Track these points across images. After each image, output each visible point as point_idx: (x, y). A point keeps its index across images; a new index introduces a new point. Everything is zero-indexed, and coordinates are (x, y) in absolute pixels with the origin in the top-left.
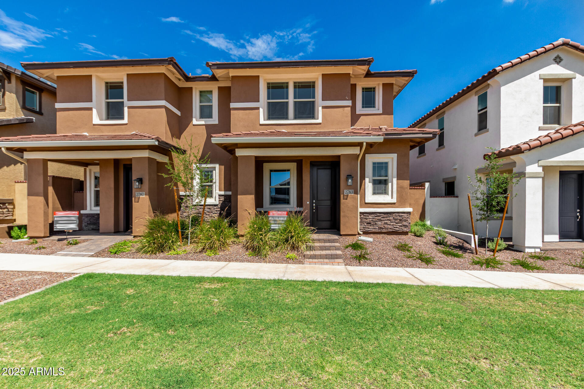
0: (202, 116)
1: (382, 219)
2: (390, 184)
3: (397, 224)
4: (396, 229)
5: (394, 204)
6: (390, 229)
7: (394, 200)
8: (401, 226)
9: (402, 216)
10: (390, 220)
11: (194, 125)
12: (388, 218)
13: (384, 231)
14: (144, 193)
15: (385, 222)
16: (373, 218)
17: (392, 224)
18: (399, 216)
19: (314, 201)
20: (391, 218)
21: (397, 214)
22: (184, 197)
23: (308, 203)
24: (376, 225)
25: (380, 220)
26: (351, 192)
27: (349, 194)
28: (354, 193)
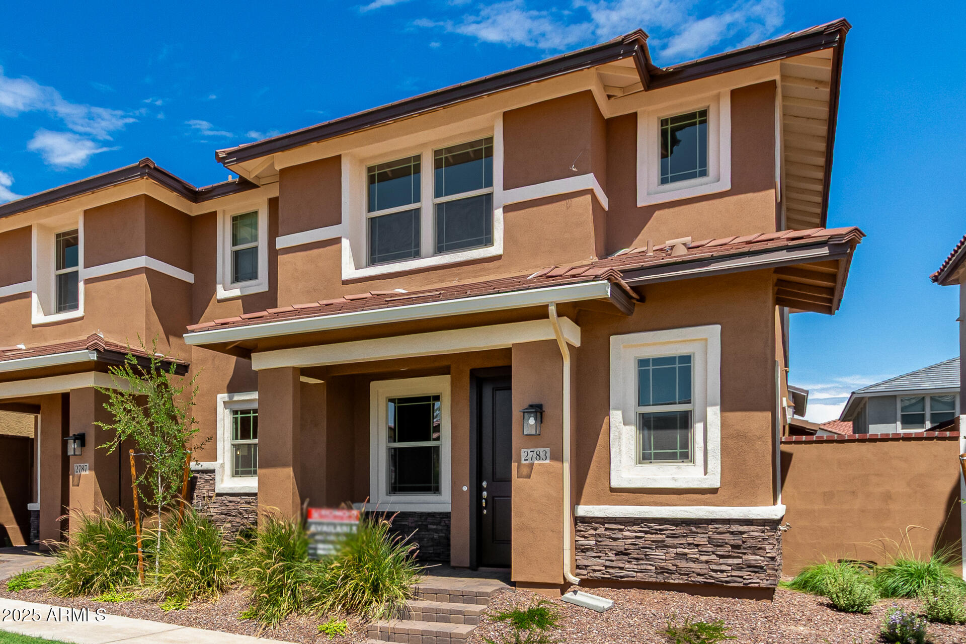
0: (238, 276)
1: (669, 541)
2: (699, 427)
3: (722, 561)
4: (719, 575)
5: (714, 491)
6: (699, 574)
7: (714, 480)
8: (739, 568)
9: (742, 533)
10: (697, 546)
11: (219, 301)
12: (690, 540)
13: (675, 580)
14: (87, 465)
15: (679, 550)
16: (637, 537)
17: (704, 558)
18: (732, 533)
20: (701, 539)
21: (722, 528)
24: (648, 560)
25: (661, 545)
26: (542, 455)
27: (536, 462)
28: (552, 459)
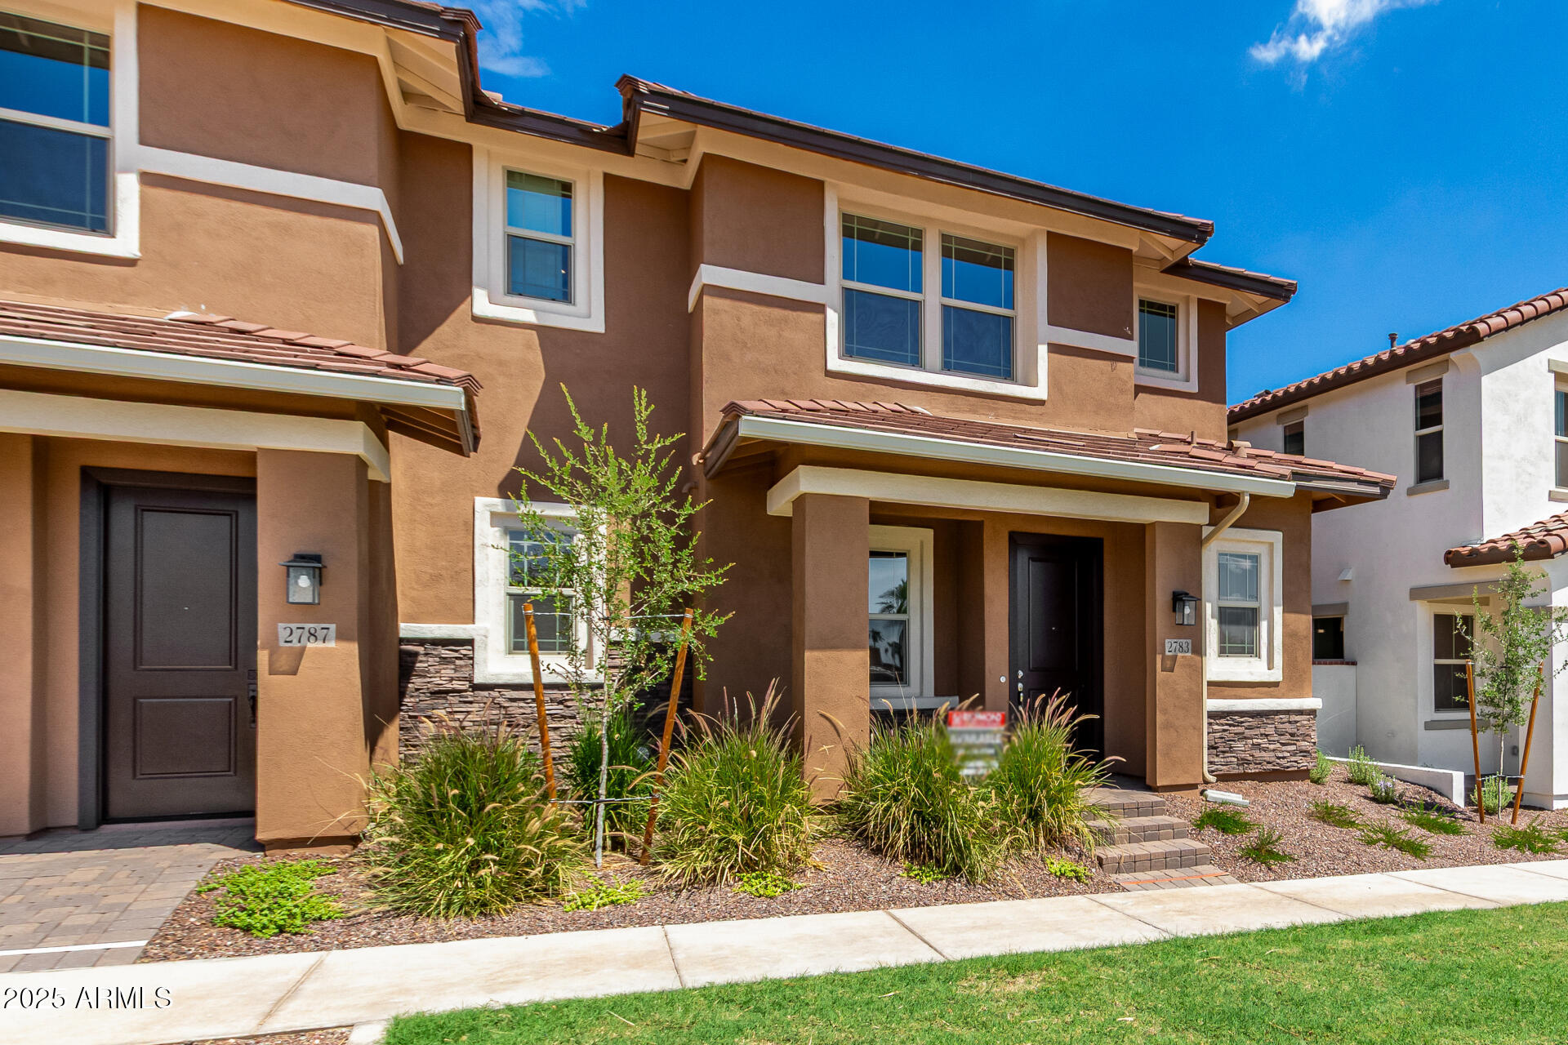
1: (1248, 733)
2: (1264, 625)
3: (1284, 748)
4: (1282, 762)
5: (1276, 684)
6: (1269, 763)
7: (1276, 675)
8: (1294, 754)
9: (1297, 722)
10: (1267, 735)
12: (1262, 731)
13: (1252, 769)
15: (1255, 740)
16: (1224, 730)
17: (1272, 747)
18: (1290, 722)
19: (1021, 674)
20: (1270, 730)
21: (1285, 718)
22: (421, 650)
23: (1003, 679)
24: (1231, 752)
25: (1242, 737)
26: (1184, 646)
27: (1180, 654)
28: (1193, 652)
